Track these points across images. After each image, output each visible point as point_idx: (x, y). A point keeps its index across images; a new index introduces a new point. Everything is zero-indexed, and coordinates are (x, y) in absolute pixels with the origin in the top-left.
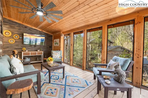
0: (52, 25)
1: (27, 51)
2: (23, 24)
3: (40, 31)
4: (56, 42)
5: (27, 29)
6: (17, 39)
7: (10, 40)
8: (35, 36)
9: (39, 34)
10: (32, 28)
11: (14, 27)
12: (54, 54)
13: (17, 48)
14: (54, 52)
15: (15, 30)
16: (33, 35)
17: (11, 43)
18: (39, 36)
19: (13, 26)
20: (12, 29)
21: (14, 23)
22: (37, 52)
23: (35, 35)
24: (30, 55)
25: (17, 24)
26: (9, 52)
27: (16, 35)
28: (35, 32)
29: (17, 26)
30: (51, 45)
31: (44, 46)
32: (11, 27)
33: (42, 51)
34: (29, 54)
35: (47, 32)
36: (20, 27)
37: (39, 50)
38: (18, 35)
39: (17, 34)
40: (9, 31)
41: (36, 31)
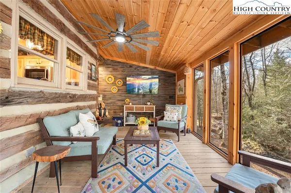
0: (162, 53)
1: (131, 104)
2: (128, 62)
3: (152, 69)
4: (180, 87)
5: (132, 69)
6: (120, 87)
7: (113, 87)
8: (143, 79)
9: (150, 74)
10: (139, 67)
11: (117, 69)
12: (168, 111)
13: (120, 99)
14: (169, 107)
15: (118, 73)
16: (139, 78)
17: (113, 92)
18: (149, 78)
19: (116, 67)
20: (114, 73)
21: (117, 64)
22: (144, 106)
23: (143, 77)
24: (135, 111)
25: (121, 64)
26: (112, 105)
27: (119, 80)
28: (145, 72)
29: (120, 66)
30: (174, 93)
31: (159, 96)
32: (115, 70)
33: (154, 104)
34: (133, 109)
35: (165, 68)
36: (124, 67)
37: (149, 103)
38: (121, 80)
39: (120, 78)
40: (112, 75)
41: (146, 69)
